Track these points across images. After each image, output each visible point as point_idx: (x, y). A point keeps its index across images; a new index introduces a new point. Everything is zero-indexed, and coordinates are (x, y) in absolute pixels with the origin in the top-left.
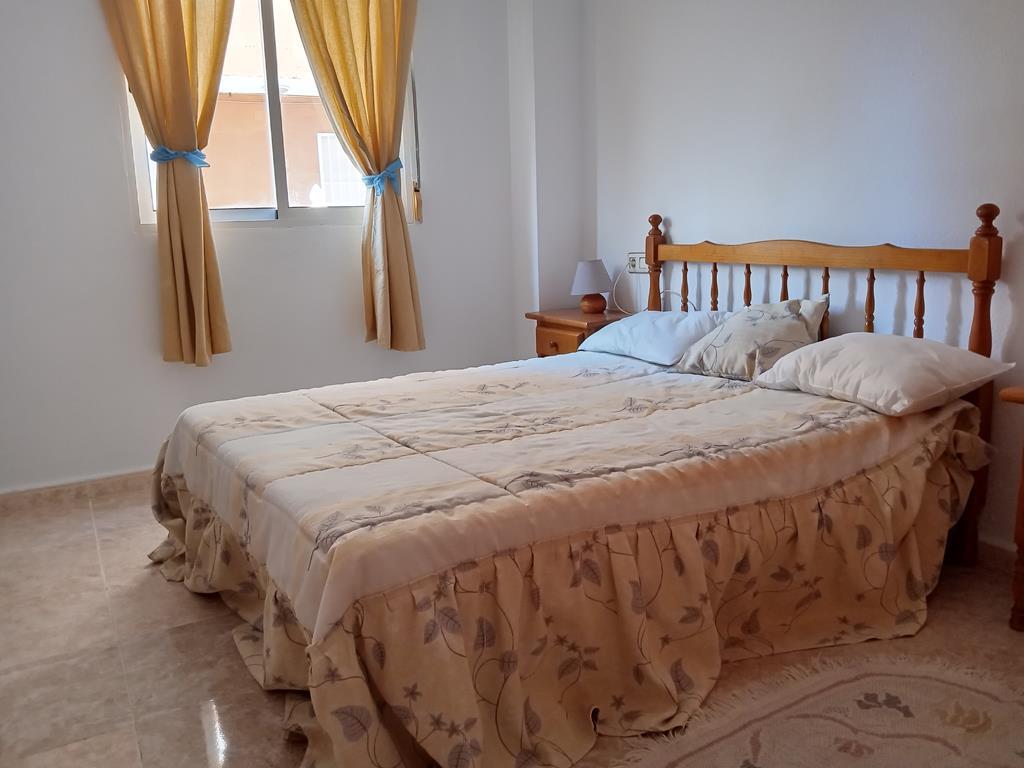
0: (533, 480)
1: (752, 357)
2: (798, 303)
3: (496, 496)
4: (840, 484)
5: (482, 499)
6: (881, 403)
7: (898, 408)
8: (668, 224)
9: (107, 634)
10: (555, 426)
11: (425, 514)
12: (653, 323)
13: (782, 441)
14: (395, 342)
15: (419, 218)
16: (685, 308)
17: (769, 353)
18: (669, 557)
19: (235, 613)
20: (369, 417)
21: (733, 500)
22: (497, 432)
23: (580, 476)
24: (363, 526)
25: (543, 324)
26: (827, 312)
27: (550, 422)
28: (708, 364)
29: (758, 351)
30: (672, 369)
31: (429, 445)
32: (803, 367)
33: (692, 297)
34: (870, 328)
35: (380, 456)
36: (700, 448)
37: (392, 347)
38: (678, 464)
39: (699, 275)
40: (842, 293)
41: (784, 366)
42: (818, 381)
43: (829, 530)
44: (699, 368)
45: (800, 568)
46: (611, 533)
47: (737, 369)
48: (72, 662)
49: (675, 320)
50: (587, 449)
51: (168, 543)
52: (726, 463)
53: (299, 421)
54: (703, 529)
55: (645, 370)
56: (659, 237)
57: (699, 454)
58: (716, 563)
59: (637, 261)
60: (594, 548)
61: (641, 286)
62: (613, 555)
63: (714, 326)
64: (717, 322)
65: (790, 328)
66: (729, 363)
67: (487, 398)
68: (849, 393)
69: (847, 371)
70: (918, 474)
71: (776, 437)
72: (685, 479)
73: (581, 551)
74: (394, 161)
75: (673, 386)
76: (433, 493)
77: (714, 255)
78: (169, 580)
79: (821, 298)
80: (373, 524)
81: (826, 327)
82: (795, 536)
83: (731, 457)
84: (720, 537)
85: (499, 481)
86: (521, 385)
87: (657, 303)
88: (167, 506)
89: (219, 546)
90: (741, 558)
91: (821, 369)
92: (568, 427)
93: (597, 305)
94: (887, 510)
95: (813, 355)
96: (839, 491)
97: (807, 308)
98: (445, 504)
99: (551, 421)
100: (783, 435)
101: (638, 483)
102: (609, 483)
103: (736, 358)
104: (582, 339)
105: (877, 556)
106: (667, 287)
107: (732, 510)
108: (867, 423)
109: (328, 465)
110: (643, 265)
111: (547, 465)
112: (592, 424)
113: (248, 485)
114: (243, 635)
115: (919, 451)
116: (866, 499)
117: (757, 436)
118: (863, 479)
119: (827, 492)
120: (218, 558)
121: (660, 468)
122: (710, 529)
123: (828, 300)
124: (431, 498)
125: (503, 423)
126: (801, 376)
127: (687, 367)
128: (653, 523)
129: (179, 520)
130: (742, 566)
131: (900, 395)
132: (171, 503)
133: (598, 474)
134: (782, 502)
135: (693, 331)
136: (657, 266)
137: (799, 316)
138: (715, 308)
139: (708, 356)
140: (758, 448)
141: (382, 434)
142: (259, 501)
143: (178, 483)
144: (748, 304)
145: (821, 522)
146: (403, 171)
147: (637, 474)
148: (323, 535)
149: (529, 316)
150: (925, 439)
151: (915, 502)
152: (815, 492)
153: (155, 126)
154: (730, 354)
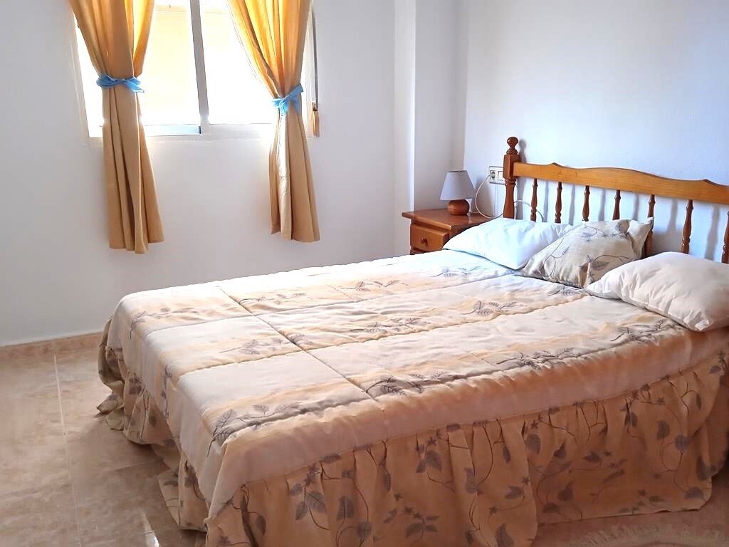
0: (390, 385)
1: (584, 269)
2: (627, 222)
3: (358, 400)
4: (646, 387)
5: (347, 402)
6: (686, 321)
7: (700, 326)
8: (523, 145)
9: (64, 472)
10: (416, 327)
11: (300, 416)
12: (506, 230)
13: (600, 352)
14: (295, 234)
15: (317, 133)
16: (534, 218)
17: (598, 267)
18: (498, 449)
20: (266, 312)
21: (556, 402)
22: (368, 331)
23: (428, 383)
24: (250, 425)
25: (415, 223)
26: (651, 232)
27: (411, 323)
28: (548, 271)
29: (589, 264)
30: (519, 273)
31: (311, 343)
32: (626, 282)
33: (540, 207)
34: (686, 250)
35: (271, 353)
36: (530, 359)
37: (292, 238)
38: (511, 373)
39: (547, 190)
40: (665, 216)
41: (611, 279)
42: (637, 295)
43: (634, 424)
44: (540, 274)
45: (608, 454)
46: (451, 431)
47: (571, 278)
48: (37, 495)
49: (523, 231)
50: (437, 355)
51: (111, 398)
52: (551, 373)
53: (211, 313)
54: (528, 425)
55: (496, 272)
56: (514, 156)
57: (529, 363)
58: (538, 452)
59: (496, 173)
60: (437, 442)
61: (498, 195)
62: (452, 448)
63: (556, 238)
64: (559, 234)
65: (618, 245)
66: (564, 272)
67: (365, 295)
68: (661, 309)
69: (662, 289)
70: (714, 381)
71: (596, 349)
72: (513, 385)
73: (426, 445)
74: (296, 87)
75: (517, 290)
76: (309, 394)
77: (559, 174)
78: (112, 429)
79: (646, 221)
80: (258, 424)
81: (649, 246)
82: (605, 430)
83: (556, 367)
84: (541, 432)
85: (363, 385)
86: (392, 283)
87: (511, 211)
88: (110, 370)
89: (148, 412)
90: (559, 448)
91: (640, 287)
92: (426, 328)
93: (463, 208)
94: (684, 410)
95: (634, 273)
96: (646, 393)
97: (634, 228)
98: (319, 407)
99: (412, 321)
100: (602, 347)
101: (476, 389)
102: (452, 390)
103: (571, 269)
104: (447, 239)
105: (674, 444)
106: (520, 197)
107: (552, 411)
108: (673, 337)
109: (230, 359)
110: (500, 177)
111: (402, 369)
112: (445, 326)
113: (166, 373)
114: (165, 481)
115: (716, 361)
116: (667, 400)
117: (580, 346)
118: (666, 383)
119: (635, 395)
120: (147, 421)
121: (495, 376)
122: (534, 425)
123: (652, 222)
124: (307, 399)
125: (373, 321)
126: (623, 290)
127: (530, 272)
128: (486, 422)
129: (120, 382)
130: (560, 453)
131: (703, 315)
132: (113, 368)
133: (443, 381)
134: (596, 403)
135: (537, 241)
136: (512, 180)
137: (627, 234)
138: (558, 220)
139: (549, 264)
140: (579, 358)
141: (275, 329)
142: (175, 389)
143: (118, 353)
144: (586, 219)
145: (627, 419)
146: (303, 94)
147: (476, 382)
148: (219, 430)
149: (405, 215)
150: (721, 352)
151: (709, 403)
152: (625, 394)
153: (100, 61)
154: (567, 265)
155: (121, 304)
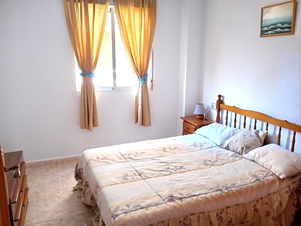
0: (171, 199)
1: (243, 148)
2: (258, 131)
3: (160, 204)
4: (262, 198)
5: (156, 205)
6: (277, 174)
7: (281, 177)
8: (223, 97)
10: (182, 170)
11: (141, 210)
12: (216, 129)
13: (245, 186)
15: (152, 89)
16: (227, 124)
17: (248, 148)
18: (208, 221)
19: (93, 211)
20: (132, 160)
21: (228, 204)
22: (166, 171)
23: (185, 198)
24: (124, 213)
25: (185, 121)
26: (267, 135)
27: (181, 168)
28: (230, 147)
29: (245, 147)
30: (220, 147)
31: (146, 176)
32: (257, 156)
33: (229, 120)
34: (279, 144)
35: (132, 180)
36: (221, 188)
37: (142, 124)
38: (214, 194)
39: (231, 115)
40: (272, 130)
41: (252, 153)
42: (261, 161)
43: (257, 212)
44: (227, 148)
45: (247, 222)
46: (192, 216)
47: (238, 151)
49: (222, 130)
50: (189, 184)
51: (78, 184)
52: (227, 194)
53: (113, 160)
54: (219, 213)
55: (212, 145)
56: (220, 102)
57: (221, 190)
58: (222, 222)
59: (214, 106)
60: (187, 220)
61: (214, 114)
62: (192, 222)
63: (234, 134)
64: (235, 133)
65: (255, 140)
66: (236, 149)
67: (166, 154)
68: (268, 168)
69: (269, 161)
70: (286, 196)
71: (244, 184)
72: (215, 199)
73: (183, 220)
74: (146, 75)
75: (219, 154)
76: (144, 200)
77: (236, 110)
78: (77, 197)
79: (265, 131)
80: (127, 213)
81: (266, 141)
82: (246, 214)
83: (230, 191)
84: (224, 215)
85: (162, 197)
86: (175, 148)
87: (219, 120)
88: (78, 175)
89: (90, 195)
90: (230, 220)
91: (261, 158)
92: (186, 171)
93: (201, 117)
94: (275, 207)
95: (260, 153)
96: (261, 200)
97: (261, 134)
98: (147, 206)
99: (181, 167)
100: (246, 183)
101: (201, 201)
102: (193, 201)
103: (238, 147)
104: (196, 129)
105: (271, 220)
106: (222, 115)
107: (228, 207)
108: (272, 180)
109: (118, 182)
111: (176, 191)
112: (192, 170)
113: (97, 185)
114: (95, 220)
115: (287, 189)
116: (269, 203)
117: (239, 183)
118: (269, 197)
119: (257, 201)
120: (90, 198)
121: (208, 195)
122: (221, 213)
123: (267, 132)
124: (143, 202)
125: (167, 167)
126: (256, 158)
127: (224, 147)
128: (204, 212)
129: (81, 180)
130: (230, 222)
131: (282, 173)
132: (79, 175)
133: (190, 197)
134: (243, 205)
135: (227, 135)
136: (219, 110)
137: (258, 136)
138: (235, 127)
139: (230, 145)
140: (238, 188)
141: (134, 169)
142: (100, 193)
143: (81, 170)
144: (245, 128)
145: (254, 210)
146: (148, 77)
147: (201, 198)
148: (114, 214)
149: (181, 118)
150: (289, 186)
151: (284, 205)
152: (254, 201)
153: (81, 66)
154: (237, 146)
155: (84, 154)
